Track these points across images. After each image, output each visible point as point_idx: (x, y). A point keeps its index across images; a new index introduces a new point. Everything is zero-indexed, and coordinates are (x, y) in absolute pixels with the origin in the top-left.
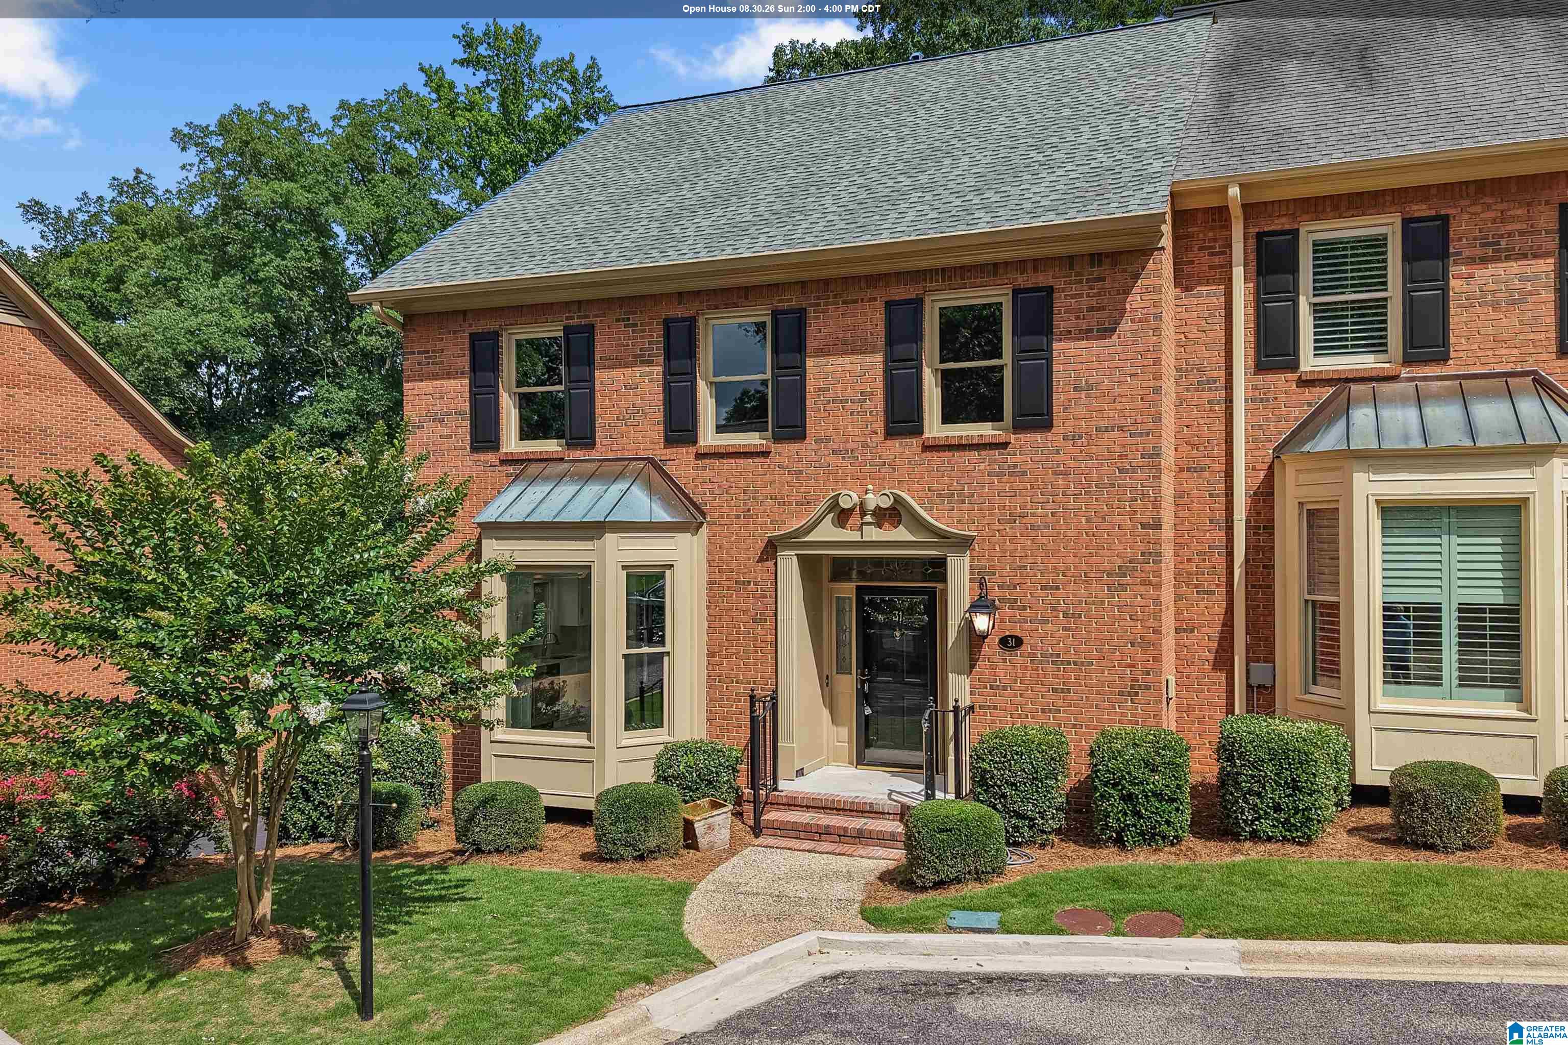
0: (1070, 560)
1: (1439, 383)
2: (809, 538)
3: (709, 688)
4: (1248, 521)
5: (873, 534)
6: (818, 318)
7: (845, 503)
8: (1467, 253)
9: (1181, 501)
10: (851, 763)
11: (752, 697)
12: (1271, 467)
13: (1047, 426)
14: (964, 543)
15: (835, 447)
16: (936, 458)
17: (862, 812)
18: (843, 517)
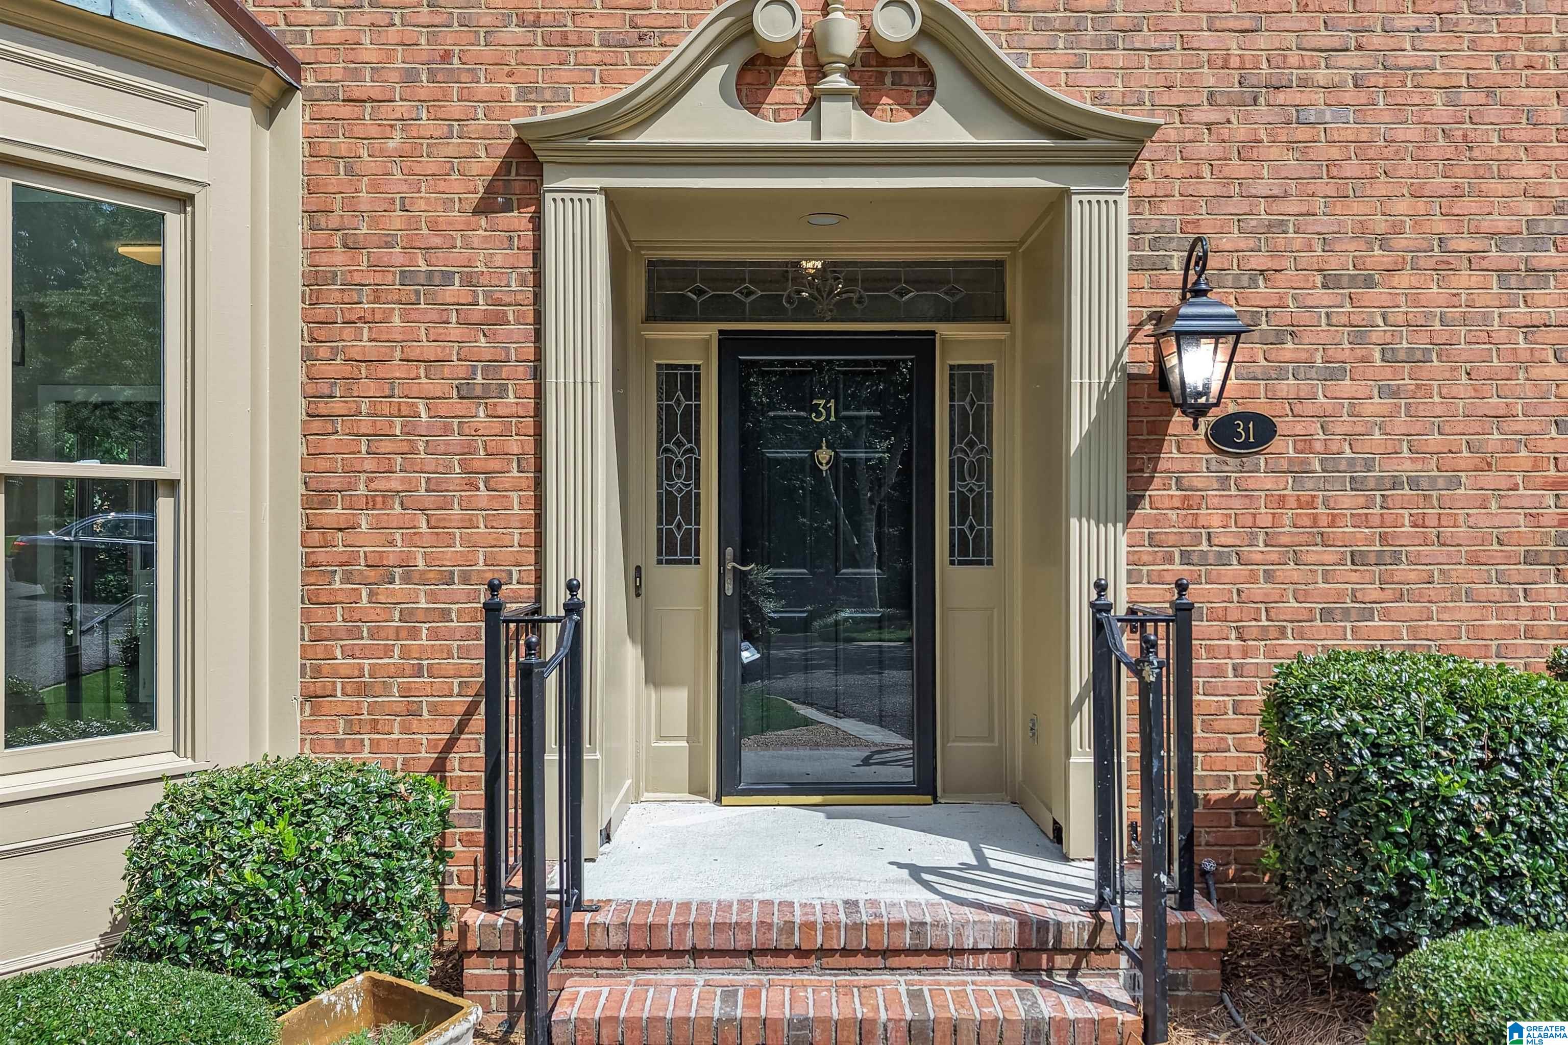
0: (1402, 206)
2: (647, 138)
5: (850, 125)
7: (770, 28)
10: (697, 789)
14: (1121, 154)
18: (751, 81)
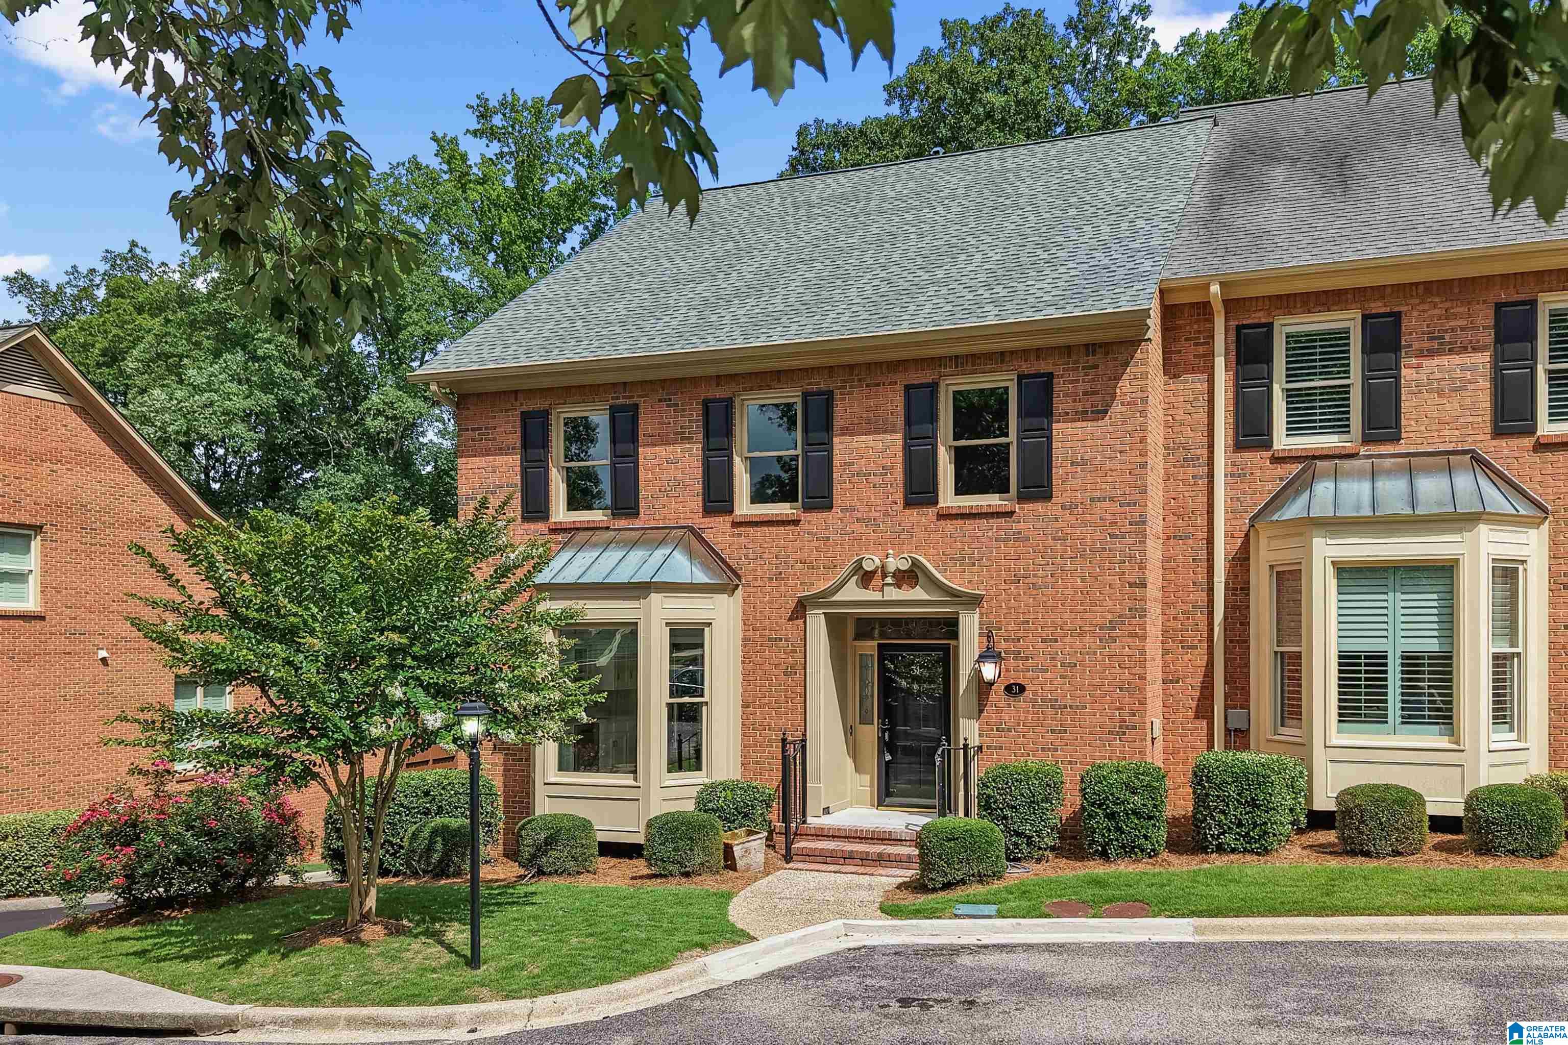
0: (1066, 616)
1: (1392, 460)
2: (834, 598)
3: (744, 735)
4: (1227, 584)
5: (893, 594)
6: (844, 399)
7: (868, 566)
8: (1416, 346)
9: (1167, 565)
10: (872, 805)
11: (784, 740)
12: (1247, 535)
13: (1047, 496)
14: (974, 601)
15: (859, 516)
16: (949, 525)
17: (882, 840)
18: (866, 579)
